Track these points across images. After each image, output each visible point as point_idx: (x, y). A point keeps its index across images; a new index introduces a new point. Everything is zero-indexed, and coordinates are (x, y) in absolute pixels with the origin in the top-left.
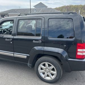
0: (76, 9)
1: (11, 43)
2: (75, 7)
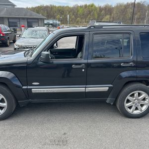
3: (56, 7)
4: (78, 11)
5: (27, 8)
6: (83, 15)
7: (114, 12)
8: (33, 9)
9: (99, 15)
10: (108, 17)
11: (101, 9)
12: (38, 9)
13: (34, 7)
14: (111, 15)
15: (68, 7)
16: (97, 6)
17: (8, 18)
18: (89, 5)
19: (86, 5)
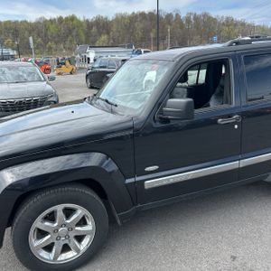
0: (13, 34)
1: (236, 126)
2: (8, 26)
4: (47, 30)
6: (59, 36)
7: (114, 30)
9: (88, 35)
10: (104, 37)
11: (89, 25)
14: (108, 33)
16: (82, 19)
18: (67, 18)
19: (61, 18)
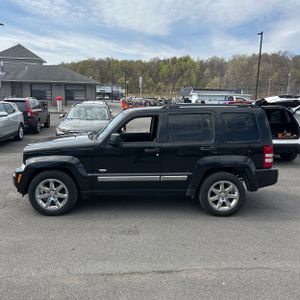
1: (158, 155)
2: (124, 66)
3: (117, 62)
4: (159, 70)
5: (63, 65)
6: (170, 76)
7: (229, 72)
8: (74, 67)
9: (200, 77)
10: (216, 79)
11: (203, 65)
12: (84, 67)
13: (76, 62)
14: (222, 76)
15: (141, 62)
16: (195, 60)
17: (31, 84)
18: (181, 59)
19: (174, 59)
